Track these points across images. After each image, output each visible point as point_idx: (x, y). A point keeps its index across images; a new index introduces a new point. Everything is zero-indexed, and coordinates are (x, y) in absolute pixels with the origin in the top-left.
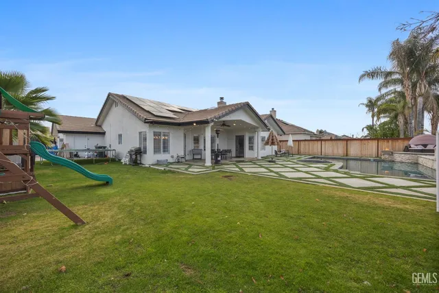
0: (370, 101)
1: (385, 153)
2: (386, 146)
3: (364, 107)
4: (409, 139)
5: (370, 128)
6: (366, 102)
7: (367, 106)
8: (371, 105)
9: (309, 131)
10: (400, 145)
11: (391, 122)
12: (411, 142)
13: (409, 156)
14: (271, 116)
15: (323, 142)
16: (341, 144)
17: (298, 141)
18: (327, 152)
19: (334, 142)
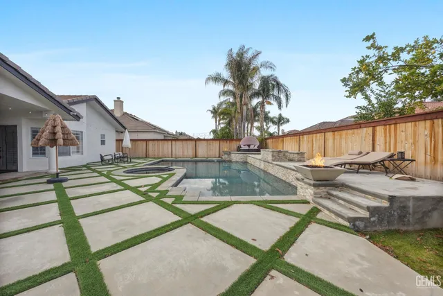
0: (214, 109)
1: (225, 153)
2: (226, 146)
3: (210, 112)
4: (240, 140)
5: (214, 132)
6: (211, 109)
7: (212, 112)
8: (215, 112)
9: (163, 130)
10: (235, 145)
11: (226, 128)
12: (242, 143)
13: (241, 155)
14: (96, 99)
15: (174, 142)
16: (191, 144)
17: (146, 140)
18: (177, 154)
19: (184, 142)
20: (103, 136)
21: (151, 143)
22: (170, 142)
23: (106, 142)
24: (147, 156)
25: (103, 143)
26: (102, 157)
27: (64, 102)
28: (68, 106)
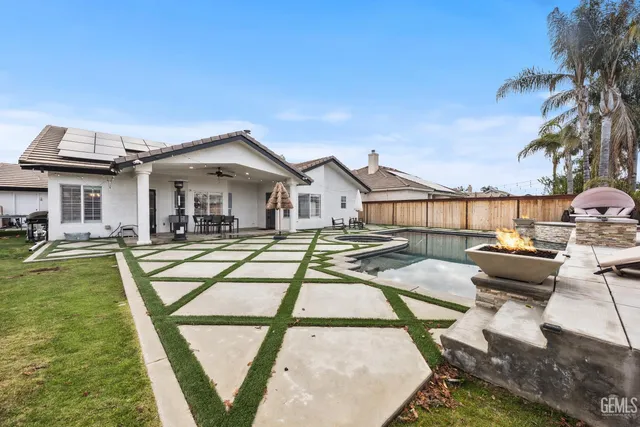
14: (333, 160)
15: (430, 204)
16: (458, 207)
17: (394, 202)
18: (435, 221)
19: (447, 204)
20: (344, 199)
21: (399, 206)
22: (424, 204)
23: (347, 205)
24: (394, 223)
25: (343, 206)
26: (333, 221)
27: (299, 170)
28: (302, 173)
